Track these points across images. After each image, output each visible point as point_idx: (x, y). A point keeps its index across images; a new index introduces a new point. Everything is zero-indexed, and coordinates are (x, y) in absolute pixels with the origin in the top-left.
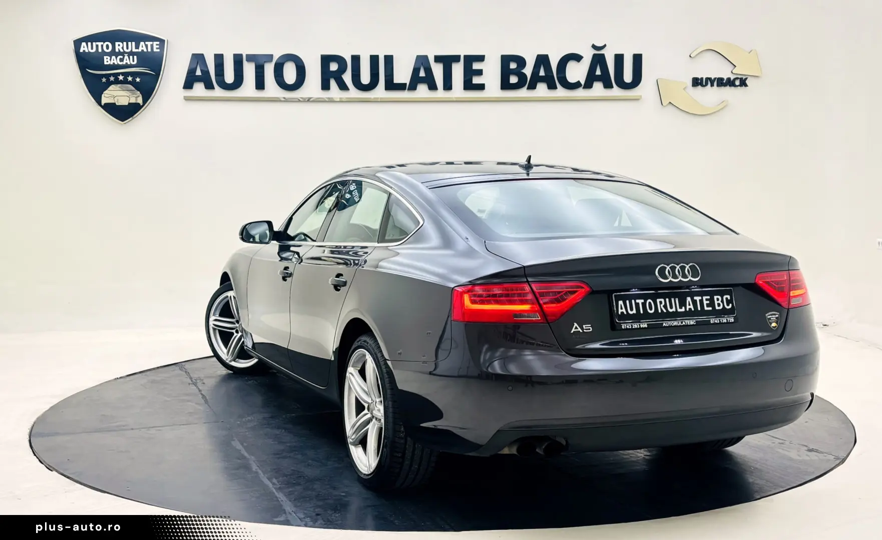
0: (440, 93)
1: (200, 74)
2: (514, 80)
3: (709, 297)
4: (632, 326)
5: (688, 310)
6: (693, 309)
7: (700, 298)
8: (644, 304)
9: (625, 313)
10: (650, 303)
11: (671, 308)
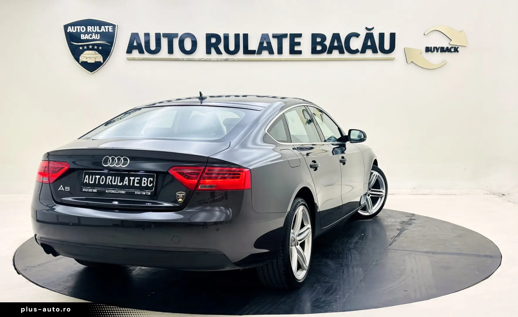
0: (276, 56)
1: (136, 45)
2: (319, 48)
3: (139, 178)
4: (88, 190)
5: (124, 184)
6: (127, 184)
7: (134, 178)
8: (99, 179)
9: (88, 182)
10: (103, 178)
11: (114, 182)
